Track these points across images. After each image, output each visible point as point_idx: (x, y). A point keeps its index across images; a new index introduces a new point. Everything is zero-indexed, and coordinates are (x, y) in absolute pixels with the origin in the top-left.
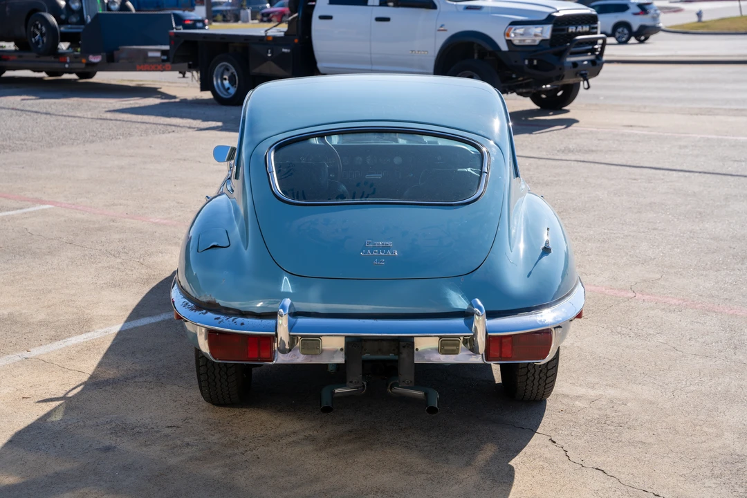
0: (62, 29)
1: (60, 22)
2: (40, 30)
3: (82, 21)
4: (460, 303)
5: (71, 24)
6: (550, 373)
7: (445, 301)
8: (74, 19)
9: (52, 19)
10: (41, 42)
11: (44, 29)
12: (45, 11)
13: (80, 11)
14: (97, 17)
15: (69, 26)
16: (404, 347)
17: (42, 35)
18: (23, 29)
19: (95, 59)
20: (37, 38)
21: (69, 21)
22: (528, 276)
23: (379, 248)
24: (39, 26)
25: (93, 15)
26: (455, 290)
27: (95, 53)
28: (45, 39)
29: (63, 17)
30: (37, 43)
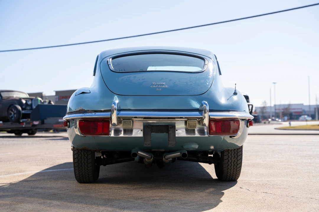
0: (23, 112)
1: (23, 109)
2: (14, 112)
3: (32, 109)
4: (197, 105)
5: (28, 110)
6: (238, 163)
7: (190, 105)
8: (28, 108)
9: (20, 108)
10: (13, 117)
11: (15, 112)
12: (16, 104)
13: (31, 105)
14: (38, 106)
15: (26, 111)
16: (171, 128)
17: (14, 114)
18: (6, 113)
19: (36, 123)
20: (12, 115)
21: (26, 109)
22: (228, 100)
23: (159, 85)
24: (13, 110)
25: (36, 105)
26: (194, 100)
27: (36, 120)
28: (15, 116)
29: (24, 107)
30: (12, 117)
